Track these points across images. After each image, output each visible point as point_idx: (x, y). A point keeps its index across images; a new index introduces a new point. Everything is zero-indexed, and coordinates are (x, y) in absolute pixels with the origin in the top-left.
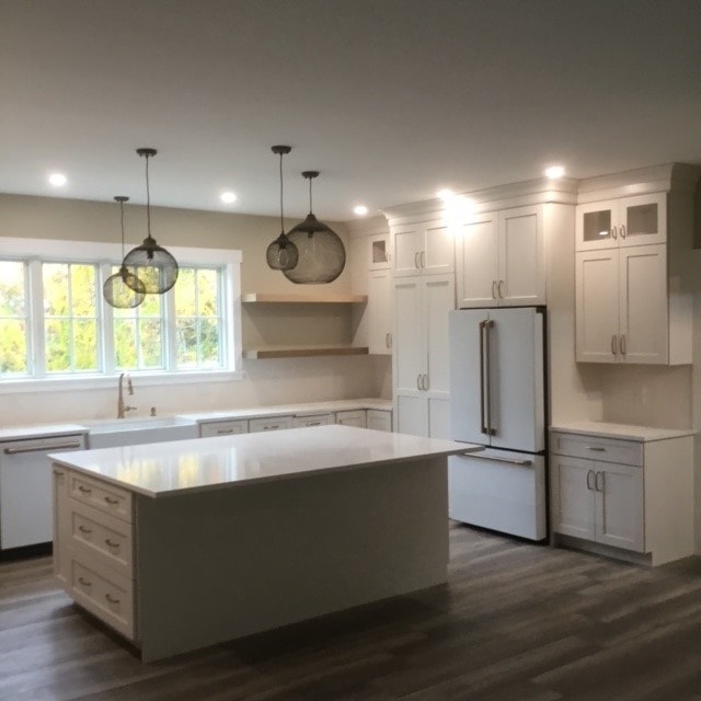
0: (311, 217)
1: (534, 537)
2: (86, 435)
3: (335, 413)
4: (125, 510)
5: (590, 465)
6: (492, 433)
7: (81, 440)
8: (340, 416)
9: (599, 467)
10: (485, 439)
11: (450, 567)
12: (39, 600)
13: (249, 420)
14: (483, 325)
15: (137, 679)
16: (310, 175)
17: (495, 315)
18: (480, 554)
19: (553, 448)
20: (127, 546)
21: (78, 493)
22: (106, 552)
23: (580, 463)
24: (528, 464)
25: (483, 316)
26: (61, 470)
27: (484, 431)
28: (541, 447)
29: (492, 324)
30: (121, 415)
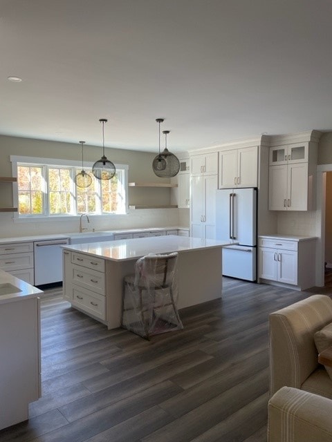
0: (166, 150)
1: (252, 280)
2: (70, 239)
3: (166, 231)
4: (101, 267)
5: (275, 251)
6: (235, 238)
7: (67, 241)
8: (168, 232)
9: (279, 252)
10: (231, 241)
11: (223, 291)
12: (56, 306)
13: (133, 233)
14: (231, 195)
15: (107, 336)
16: (167, 132)
17: (235, 191)
18: (230, 287)
19: (260, 244)
20: (102, 282)
21: (76, 261)
22: (91, 284)
23: (271, 250)
24: (250, 251)
25: (231, 191)
26: (67, 252)
27: (231, 238)
28: (255, 244)
29: (234, 195)
30: (81, 232)
